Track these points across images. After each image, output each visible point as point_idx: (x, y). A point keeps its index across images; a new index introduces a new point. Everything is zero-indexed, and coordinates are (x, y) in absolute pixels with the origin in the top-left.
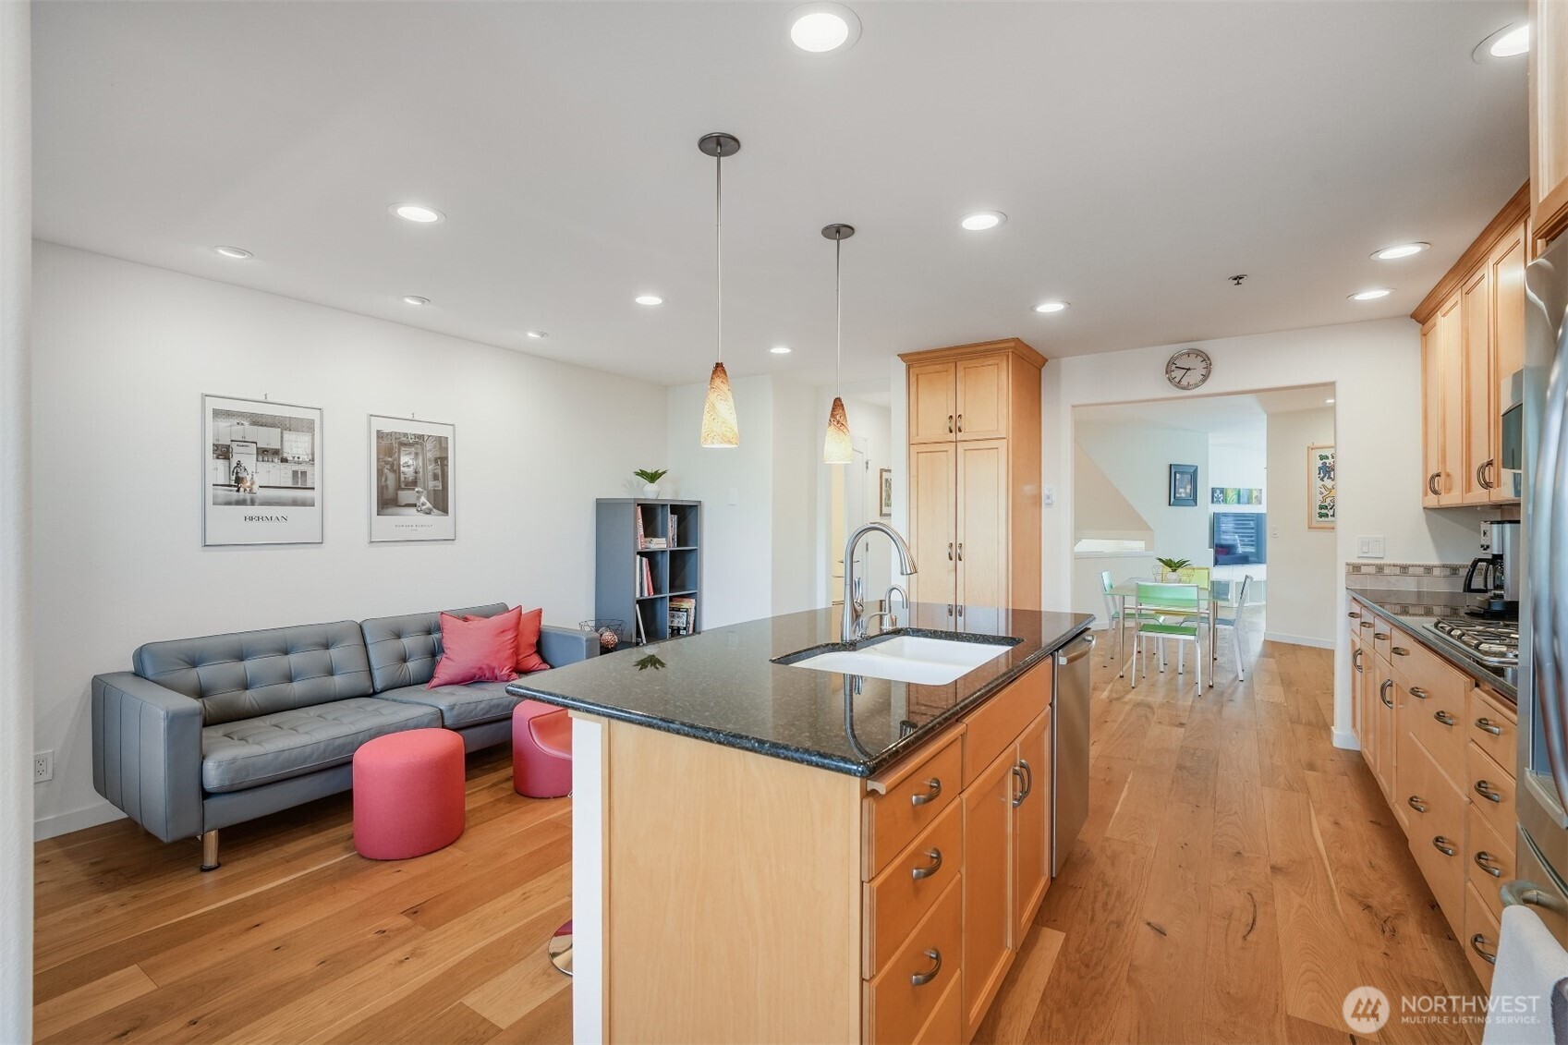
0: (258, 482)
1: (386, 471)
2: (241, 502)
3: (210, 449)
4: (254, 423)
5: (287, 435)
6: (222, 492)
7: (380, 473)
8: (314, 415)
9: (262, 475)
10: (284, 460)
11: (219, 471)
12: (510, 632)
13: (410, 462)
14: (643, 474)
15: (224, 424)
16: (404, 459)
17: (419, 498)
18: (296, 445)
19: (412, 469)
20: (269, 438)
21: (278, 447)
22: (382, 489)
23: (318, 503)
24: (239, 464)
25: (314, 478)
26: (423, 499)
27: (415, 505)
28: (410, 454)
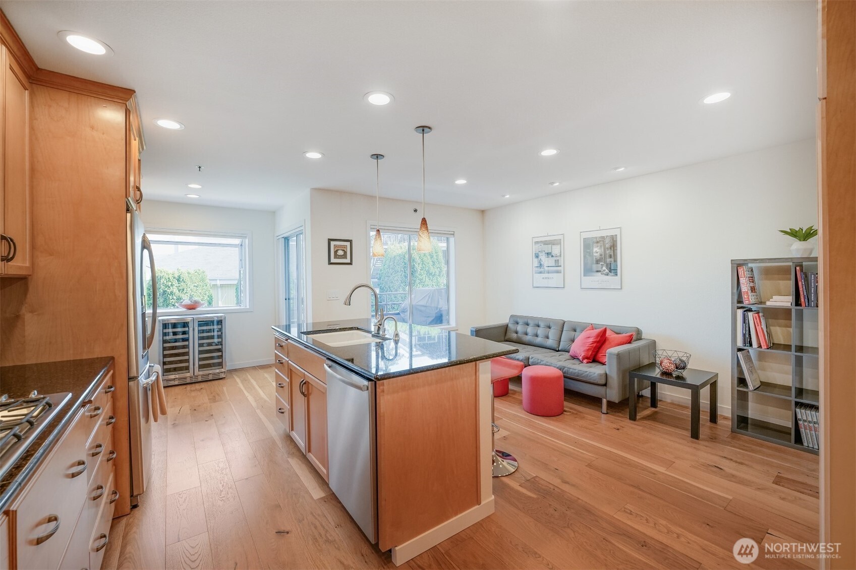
0: (546, 265)
1: (587, 256)
2: (541, 273)
3: (534, 255)
4: (545, 244)
5: (554, 247)
6: (537, 269)
7: (585, 257)
8: (561, 237)
9: (547, 262)
10: (552, 256)
11: (536, 261)
12: (592, 338)
13: (598, 251)
14: (794, 234)
15: (538, 245)
16: (595, 249)
17: (602, 267)
18: (556, 250)
19: (598, 254)
20: (548, 248)
21: (550, 251)
22: (585, 264)
23: (562, 272)
24: (541, 259)
25: (561, 263)
26: (604, 268)
27: (600, 271)
28: (598, 246)
